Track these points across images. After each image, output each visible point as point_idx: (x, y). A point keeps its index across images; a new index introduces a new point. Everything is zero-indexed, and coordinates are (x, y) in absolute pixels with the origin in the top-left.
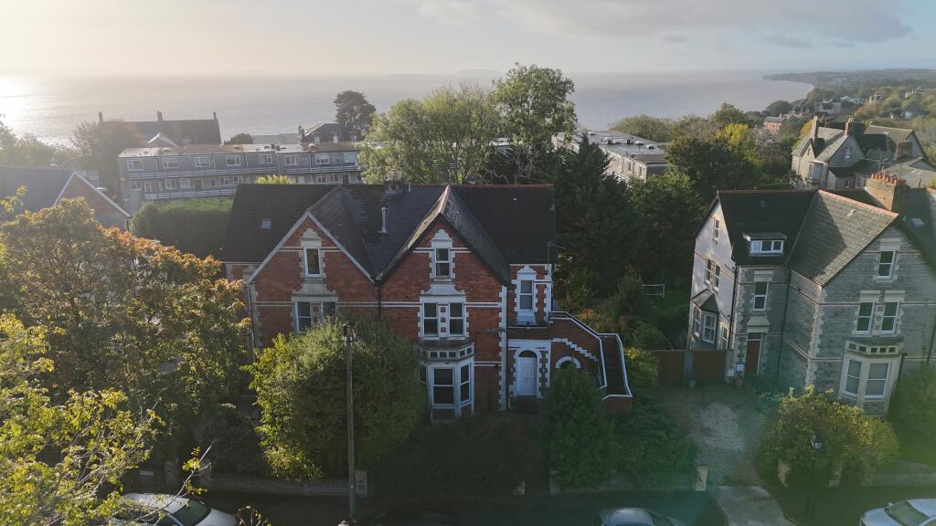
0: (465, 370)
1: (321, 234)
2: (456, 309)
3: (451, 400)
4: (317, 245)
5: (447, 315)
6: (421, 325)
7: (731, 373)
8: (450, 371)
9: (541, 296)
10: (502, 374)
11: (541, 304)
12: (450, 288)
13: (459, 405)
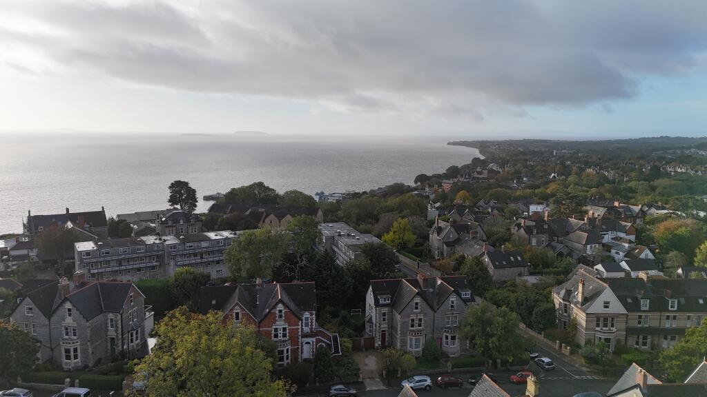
0: (287, 350)
1: (241, 307)
2: (284, 329)
3: (283, 361)
4: (239, 311)
5: (281, 332)
6: (273, 335)
7: (376, 345)
8: (283, 351)
9: (312, 322)
10: (300, 350)
11: (312, 325)
12: (283, 323)
13: (286, 362)
